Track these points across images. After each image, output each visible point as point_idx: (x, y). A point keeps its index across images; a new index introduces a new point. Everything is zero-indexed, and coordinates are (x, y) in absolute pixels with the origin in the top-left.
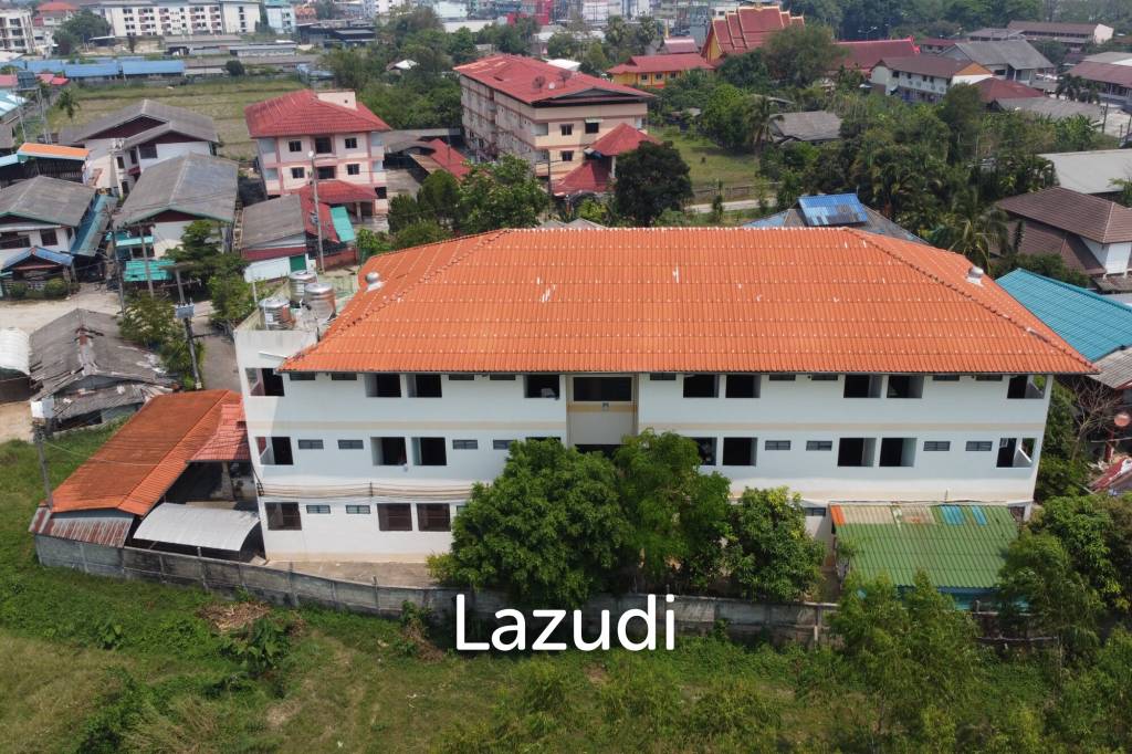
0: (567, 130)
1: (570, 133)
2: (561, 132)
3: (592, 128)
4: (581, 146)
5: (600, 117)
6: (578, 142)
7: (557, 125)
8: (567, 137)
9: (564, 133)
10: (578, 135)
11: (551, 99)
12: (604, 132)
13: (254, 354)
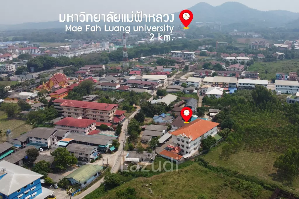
1: (112, 113)
5: (114, 110)
11: (111, 109)
13: (190, 140)
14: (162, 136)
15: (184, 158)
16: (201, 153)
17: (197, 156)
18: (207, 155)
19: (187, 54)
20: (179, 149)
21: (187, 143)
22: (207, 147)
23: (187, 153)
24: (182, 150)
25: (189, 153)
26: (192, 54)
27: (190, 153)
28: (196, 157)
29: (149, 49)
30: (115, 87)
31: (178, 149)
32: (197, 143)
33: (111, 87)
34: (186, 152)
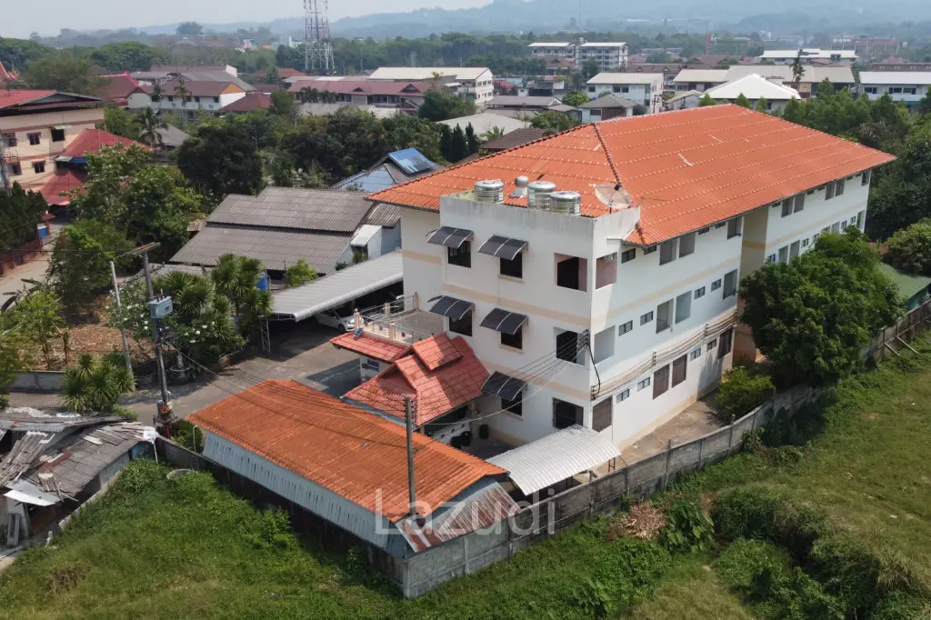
0: (34, 140)
1: (38, 143)
2: (29, 142)
3: (58, 136)
4: (51, 155)
5: (64, 124)
6: (47, 152)
7: (25, 133)
8: (35, 146)
9: (32, 143)
10: (46, 143)
11: (17, 106)
12: (70, 139)
13: (604, 241)
14: (340, 267)
15: (517, 494)
16: (747, 423)
17: (700, 468)
18: (820, 454)
19: (594, 49)
20: (457, 362)
21: (570, 273)
22: (828, 356)
23: (566, 416)
24: (498, 378)
25: (588, 418)
26: (613, 49)
27: (603, 417)
28: (679, 477)
29: (446, 43)
30: (217, 100)
31: (442, 368)
32: (696, 305)
33: (197, 99)
34: (548, 413)
